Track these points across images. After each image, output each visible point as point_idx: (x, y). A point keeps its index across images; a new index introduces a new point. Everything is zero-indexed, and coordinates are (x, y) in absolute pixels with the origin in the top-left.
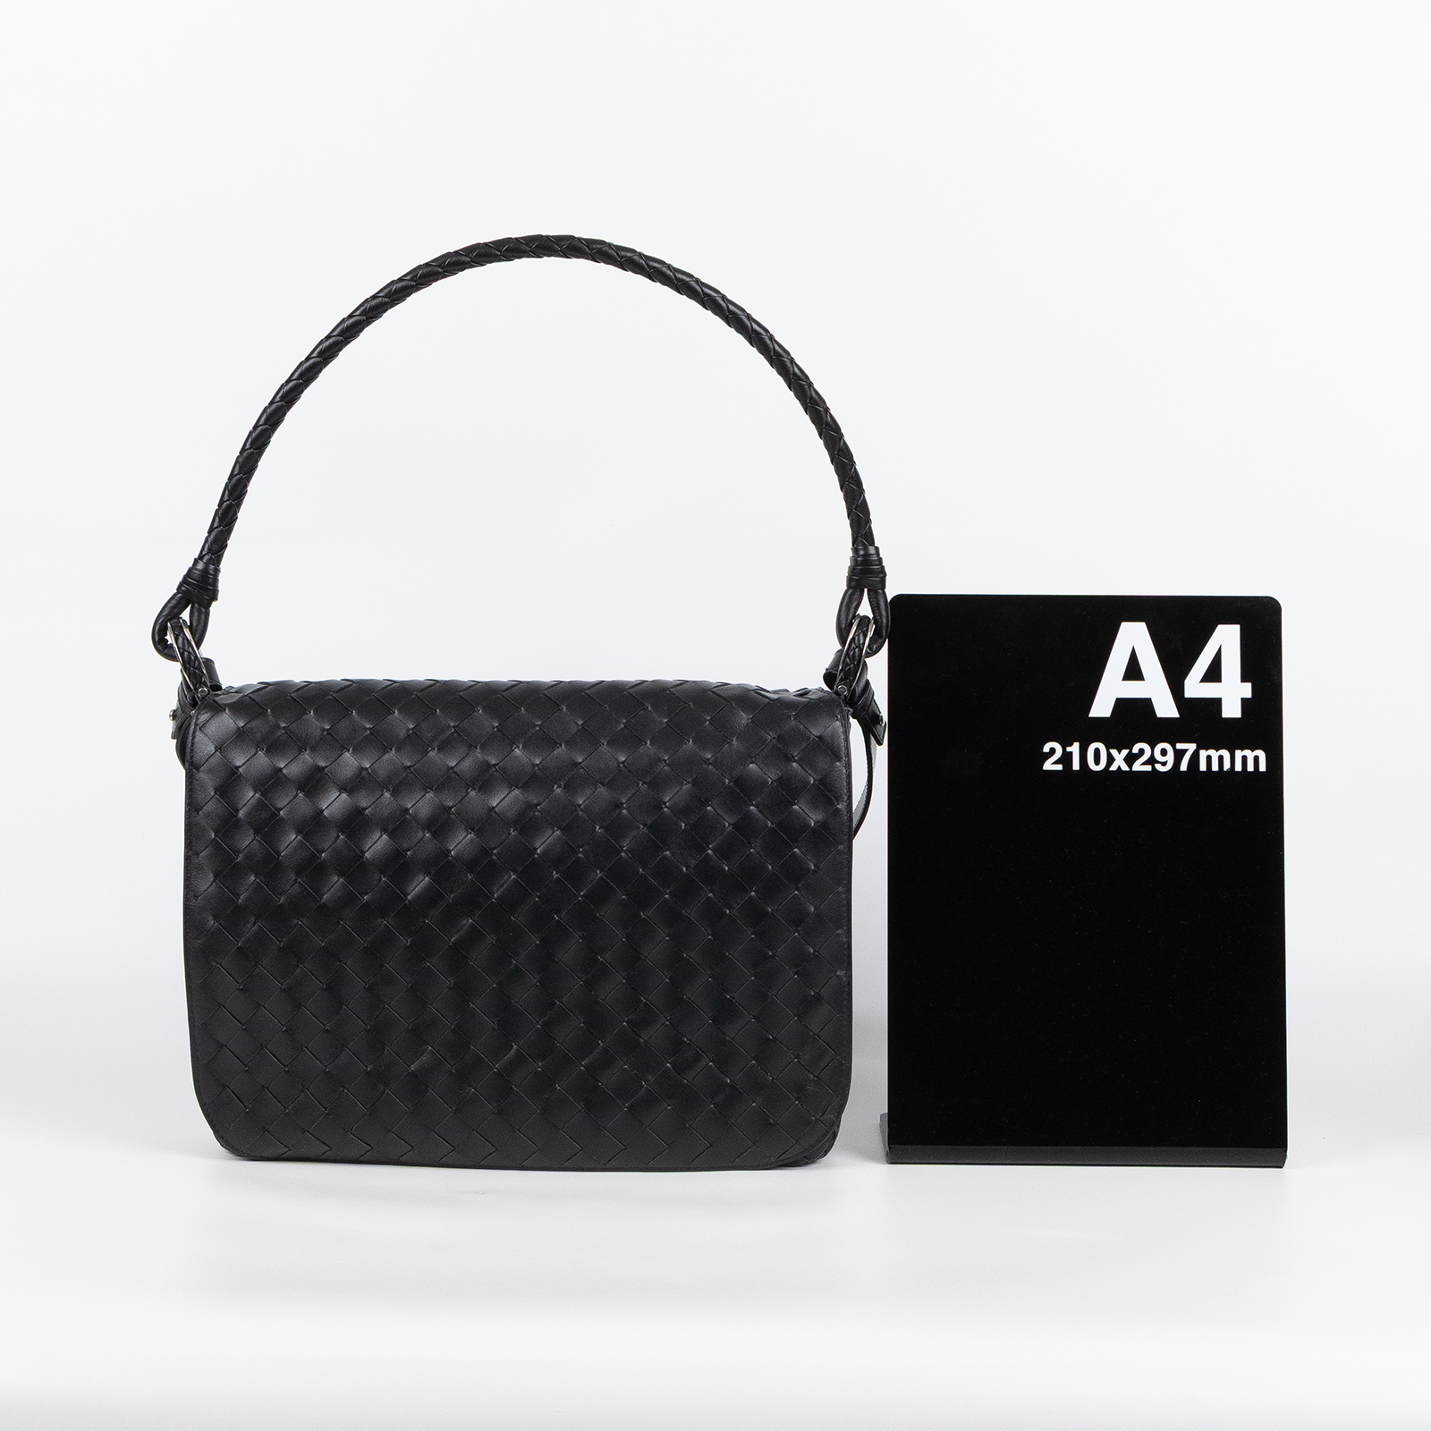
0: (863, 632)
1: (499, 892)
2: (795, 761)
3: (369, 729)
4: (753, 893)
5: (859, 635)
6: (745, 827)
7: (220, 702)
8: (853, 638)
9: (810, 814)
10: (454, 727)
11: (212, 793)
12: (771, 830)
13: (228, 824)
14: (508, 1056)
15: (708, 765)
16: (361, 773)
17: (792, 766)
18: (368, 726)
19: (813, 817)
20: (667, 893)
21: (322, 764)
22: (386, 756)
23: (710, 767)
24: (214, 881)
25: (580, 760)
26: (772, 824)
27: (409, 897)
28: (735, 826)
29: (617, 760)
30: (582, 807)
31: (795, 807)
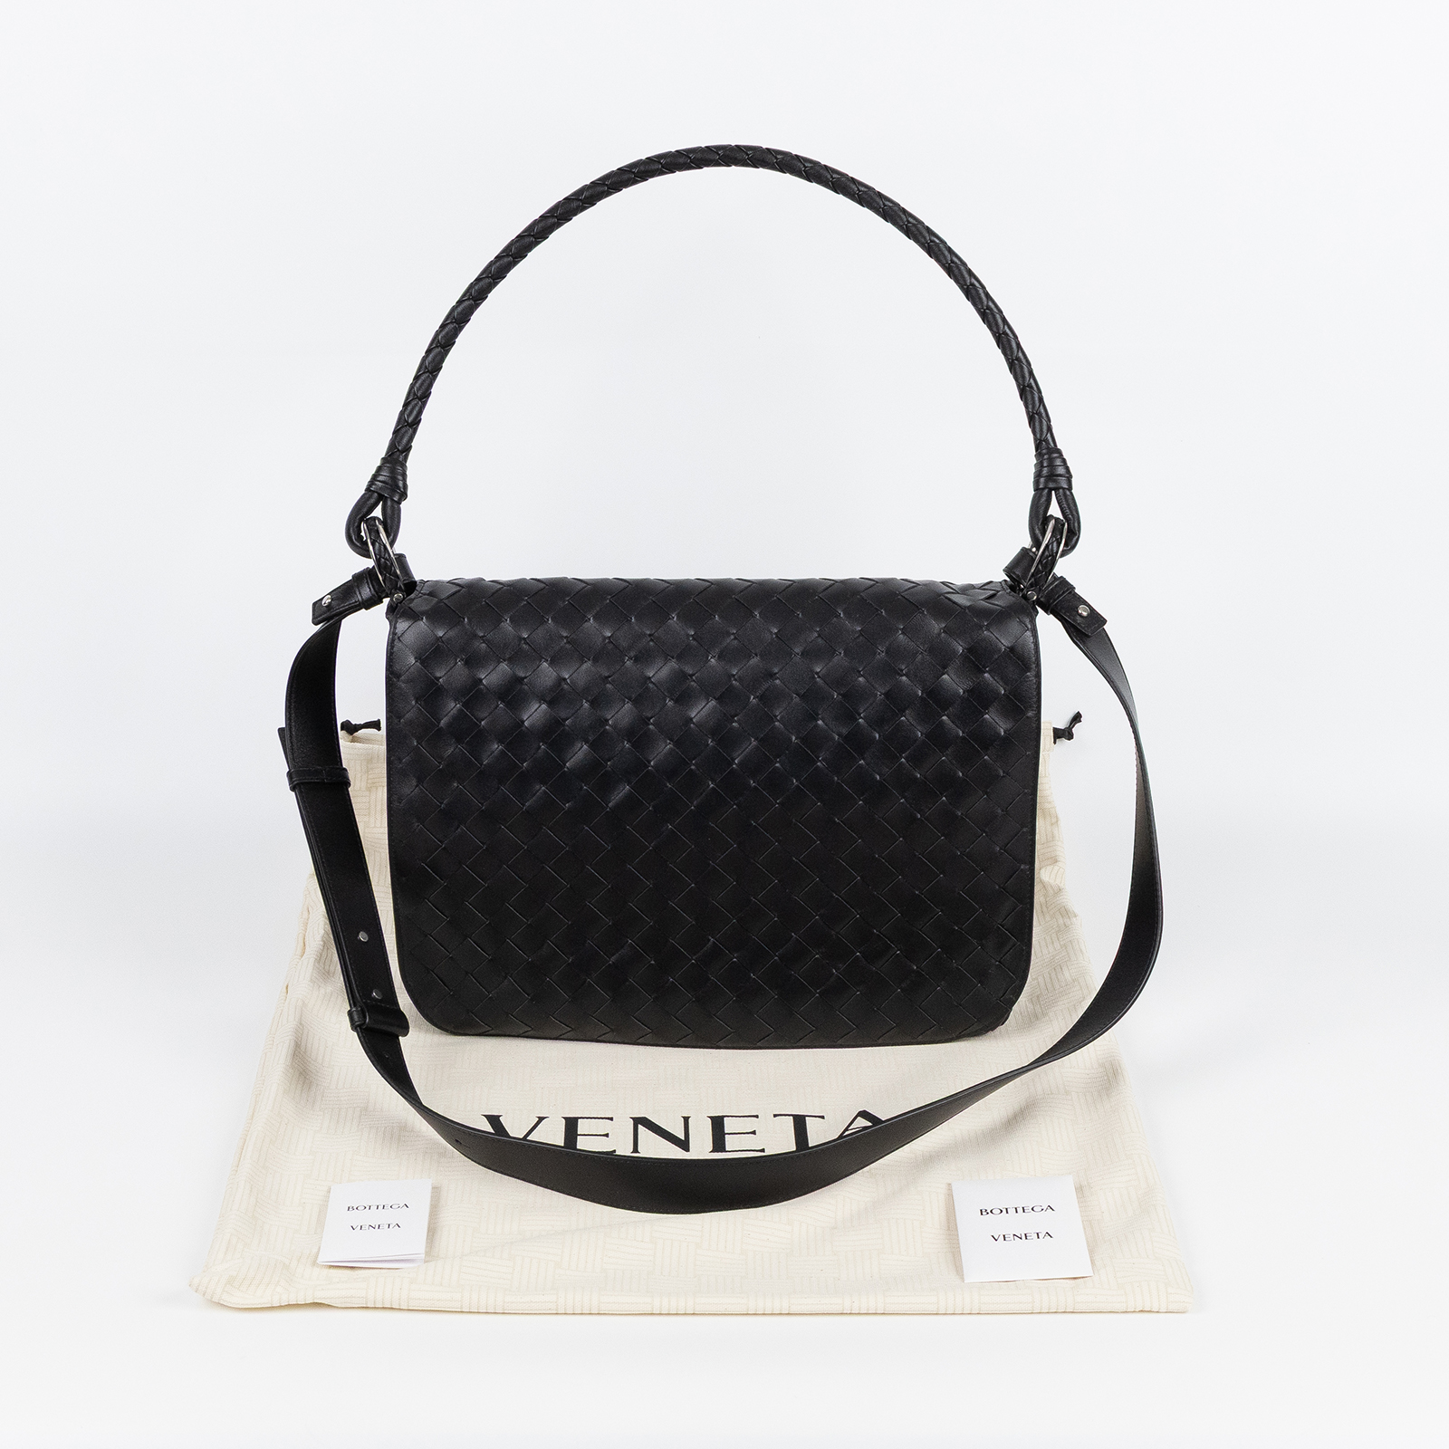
0: (1057, 540)
1: (699, 800)
2: (987, 672)
3: (566, 637)
4: (944, 798)
5: (1053, 542)
6: (938, 738)
7: (416, 609)
8: (1047, 546)
9: (1001, 724)
10: (650, 635)
11: (413, 702)
12: (963, 738)
13: (431, 733)
14: (705, 948)
15: (902, 676)
16: (560, 684)
17: (984, 678)
18: (565, 635)
19: (1002, 727)
20: (861, 800)
21: (521, 674)
22: (585, 666)
23: (904, 678)
24: (417, 786)
25: (776, 671)
26: (963, 733)
27: (610, 805)
28: (928, 736)
29: (812, 671)
30: (778, 718)
31: (987, 716)
